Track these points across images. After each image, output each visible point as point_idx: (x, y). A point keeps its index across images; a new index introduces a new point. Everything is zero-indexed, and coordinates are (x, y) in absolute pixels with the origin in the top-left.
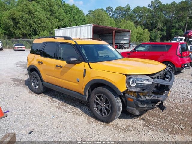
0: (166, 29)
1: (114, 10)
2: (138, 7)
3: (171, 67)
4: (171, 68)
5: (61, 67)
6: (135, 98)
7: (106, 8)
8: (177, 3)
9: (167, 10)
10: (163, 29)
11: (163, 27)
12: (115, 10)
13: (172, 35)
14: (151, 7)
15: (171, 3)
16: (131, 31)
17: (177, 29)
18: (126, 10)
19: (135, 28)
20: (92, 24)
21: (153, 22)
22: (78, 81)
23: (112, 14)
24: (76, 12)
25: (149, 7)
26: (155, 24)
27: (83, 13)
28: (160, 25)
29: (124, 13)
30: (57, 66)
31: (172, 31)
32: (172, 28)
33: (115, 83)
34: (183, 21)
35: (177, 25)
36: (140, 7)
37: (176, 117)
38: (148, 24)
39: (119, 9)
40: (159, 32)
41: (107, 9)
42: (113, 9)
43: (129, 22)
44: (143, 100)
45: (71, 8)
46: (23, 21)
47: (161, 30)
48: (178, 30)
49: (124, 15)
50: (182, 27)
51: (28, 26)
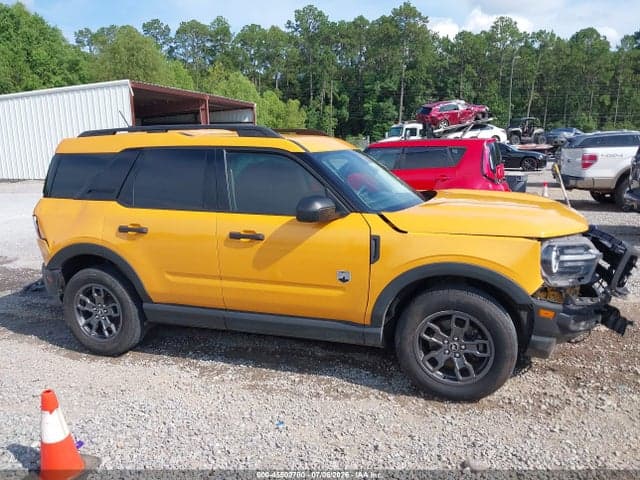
0: (348, 100)
1: (172, 34)
2: (253, 28)
5: (255, 238)
6: (560, 307)
7: (144, 26)
8: (371, 21)
9: (345, 40)
10: (339, 99)
11: (339, 95)
12: (178, 32)
13: (365, 118)
14: (296, 30)
15: (352, 20)
16: (255, 105)
17: (378, 102)
18: (217, 34)
19: (258, 94)
21: (307, 79)
22: (343, 280)
23: (166, 48)
24: (35, 33)
25: (290, 30)
26: (315, 84)
27: (64, 40)
28: (330, 88)
29: (209, 44)
30: (234, 236)
31: (365, 105)
32: (363, 98)
33: (508, 269)
34: (391, 77)
35: (378, 87)
36: (259, 26)
38: (292, 85)
39: (190, 29)
40: (330, 110)
41: (147, 27)
42: (167, 29)
44: (578, 308)
45: (12, 16)
47: (333, 104)
48: (381, 104)
49: (212, 52)
50: (391, 93)
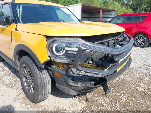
0: (150, 9)
3: (145, 38)
4: (145, 40)
10: (147, 9)
11: (147, 8)
16: (116, 10)
19: (121, 8)
20: (81, 4)
21: (138, 4)
22: (9, 48)
26: (140, 5)
28: (144, 6)
37: (133, 99)
38: (134, 6)
40: (143, 12)
43: (116, 3)
44: (76, 75)
47: (144, 10)
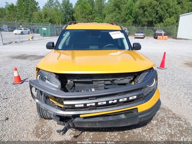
46: (151, 8)
51: (155, 13)
